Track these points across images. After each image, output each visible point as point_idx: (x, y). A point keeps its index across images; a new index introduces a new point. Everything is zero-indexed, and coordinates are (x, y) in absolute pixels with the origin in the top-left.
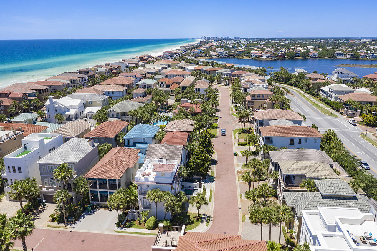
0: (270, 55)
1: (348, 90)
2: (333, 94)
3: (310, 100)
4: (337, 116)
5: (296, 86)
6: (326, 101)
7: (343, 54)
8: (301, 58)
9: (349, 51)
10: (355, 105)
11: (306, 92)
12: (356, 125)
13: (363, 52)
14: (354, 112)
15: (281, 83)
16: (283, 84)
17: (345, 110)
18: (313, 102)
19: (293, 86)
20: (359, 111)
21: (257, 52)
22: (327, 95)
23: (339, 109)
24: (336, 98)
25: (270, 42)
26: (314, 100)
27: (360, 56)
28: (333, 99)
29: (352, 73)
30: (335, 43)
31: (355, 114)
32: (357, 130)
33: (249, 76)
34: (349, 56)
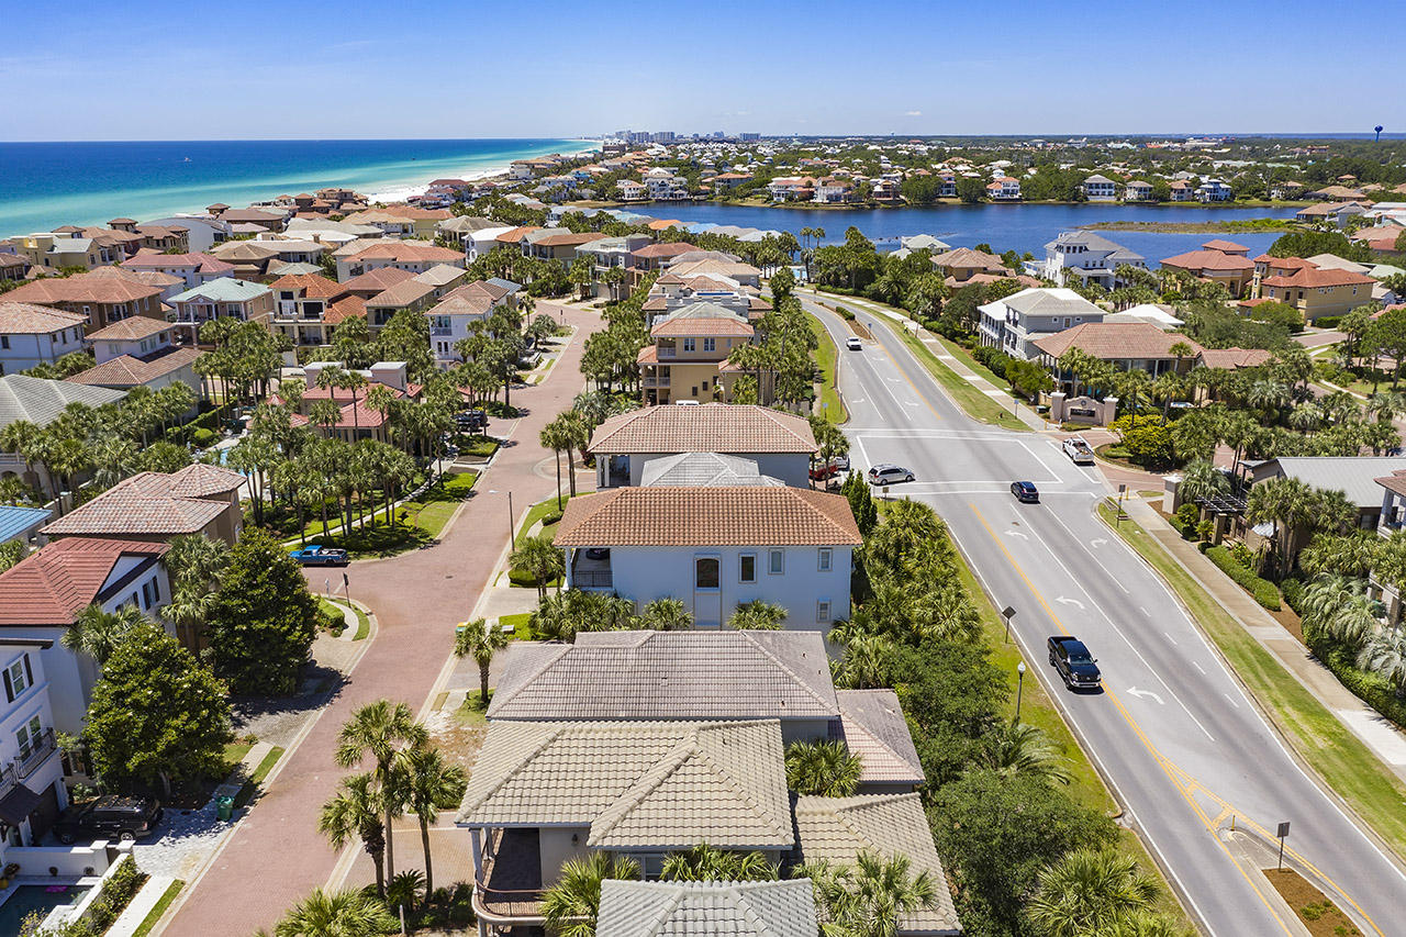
0: (841, 190)
1: (1077, 313)
2: (1021, 332)
3: (934, 359)
4: (1020, 426)
5: (896, 303)
6: (994, 360)
7: (1110, 186)
8: (959, 200)
9: (1135, 177)
10: (1097, 375)
11: (928, 324)
12: (1091, 464)
13: (1181, 180)
14: (1093, 405)
15: (842, 294)
16: (847, 294)
17: (1054, 398)
18: (944, 367)
19: (885, 302)
20: (1111, 399)
21: (796, 182)
22: (1002, 335)
23: (1037, 395)
24: (1031, 348)
25: (865, 148)
26: (950, 357)
27: (1172, 193)
28: (1019, 353)
29: (1118, 248)
30: (1095, 152)
31: (1098, 414)
32: (1088, 486)
33: (693, 261)
34: (1131, 195)
